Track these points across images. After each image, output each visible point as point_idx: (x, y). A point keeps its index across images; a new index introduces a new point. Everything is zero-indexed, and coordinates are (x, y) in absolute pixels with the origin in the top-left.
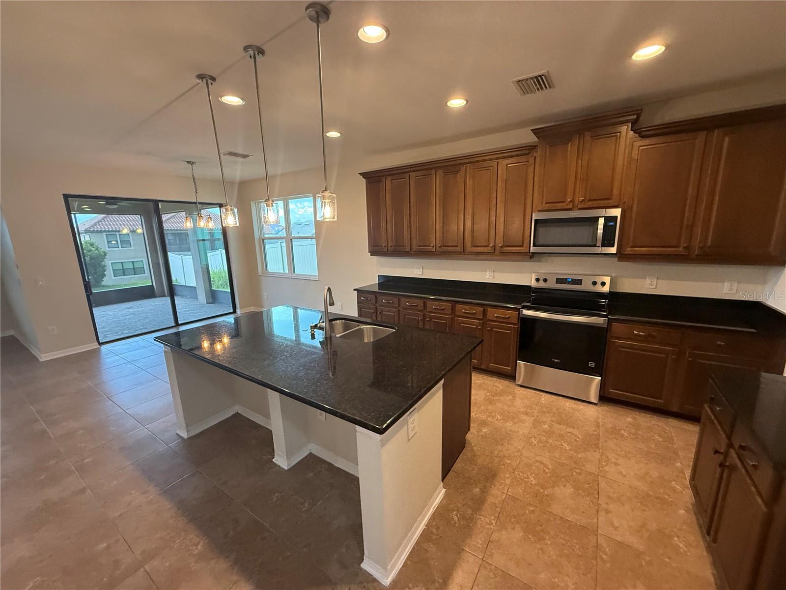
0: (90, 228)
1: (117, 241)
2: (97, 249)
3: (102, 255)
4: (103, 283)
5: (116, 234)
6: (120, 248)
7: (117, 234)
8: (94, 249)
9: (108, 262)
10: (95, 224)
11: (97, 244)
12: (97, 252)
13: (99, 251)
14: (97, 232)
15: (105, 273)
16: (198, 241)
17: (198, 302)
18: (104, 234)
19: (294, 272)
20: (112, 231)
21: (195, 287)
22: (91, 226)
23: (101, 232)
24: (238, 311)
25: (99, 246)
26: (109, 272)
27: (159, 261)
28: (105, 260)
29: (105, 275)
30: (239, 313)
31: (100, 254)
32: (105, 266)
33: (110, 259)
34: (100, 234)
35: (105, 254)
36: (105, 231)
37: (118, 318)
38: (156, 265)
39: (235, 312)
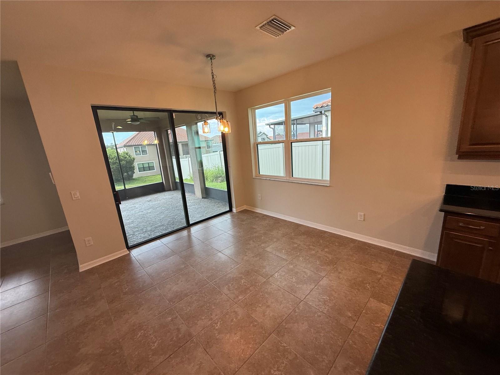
0: (126, 144)
1: (140, 151)
2: (129, 157)
3: (132, 160)
4: (134, 177)
5: (145, 147)
6: (142, 155)
7: (140, 147)
8: (128, 157)
9: (136, 164)
10: (129, 142)
11: (130, 153)
12: (129, 158)
13: (130, 158)
14: (130, 146)
15: (134, 171)
16: (196, 148)
17: (196, 196)
18: (133, 147)
19: (292, 176)
20: (137, 145)
21: (193, 185)
22: (127, 143)
23: (132, 146)
24: (234, 210)
25: (131, 155)
26: (136, 170)
27: (166, 164)
28: (134, 163)
29: (134, 172)
30: (235, 212)
31: (131, 159)
32: (134, 167)
33: (137, 162)
34: (131, 147)
35: (134, 159)
36: (134, 145)
37: (143, 211)
38: (165, 168)
39: (231, 210)
